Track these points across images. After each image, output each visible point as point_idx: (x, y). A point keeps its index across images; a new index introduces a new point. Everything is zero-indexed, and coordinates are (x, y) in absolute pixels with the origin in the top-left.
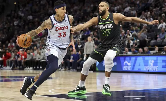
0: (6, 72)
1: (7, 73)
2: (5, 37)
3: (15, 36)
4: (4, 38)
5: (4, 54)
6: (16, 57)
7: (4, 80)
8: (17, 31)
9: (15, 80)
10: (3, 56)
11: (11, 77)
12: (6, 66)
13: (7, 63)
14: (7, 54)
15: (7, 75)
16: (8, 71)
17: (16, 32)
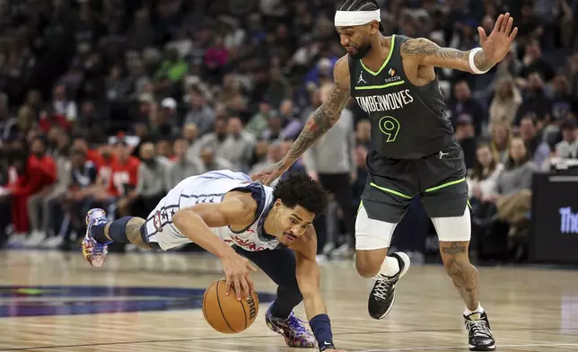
0: (28, 264)
1: (34, 270)
2: (23, 68)
3: (76, 61)
4: (15, 73)
5: (18, 163)
6: (84, 180)
7: (13, 310)
8: (88, 35)
9: (74, 309)
10: (13, 175)
11: (55, 291)
12: (25, 228)
13: (33, 215)
14: (34, 162)
15: (32, 281)
16: (36, 256)
17: (83, 40)
